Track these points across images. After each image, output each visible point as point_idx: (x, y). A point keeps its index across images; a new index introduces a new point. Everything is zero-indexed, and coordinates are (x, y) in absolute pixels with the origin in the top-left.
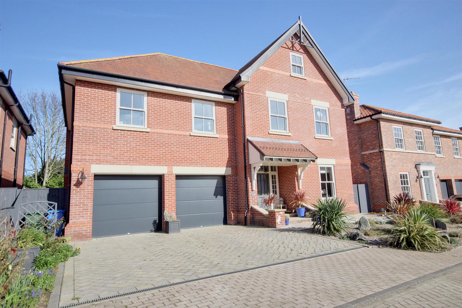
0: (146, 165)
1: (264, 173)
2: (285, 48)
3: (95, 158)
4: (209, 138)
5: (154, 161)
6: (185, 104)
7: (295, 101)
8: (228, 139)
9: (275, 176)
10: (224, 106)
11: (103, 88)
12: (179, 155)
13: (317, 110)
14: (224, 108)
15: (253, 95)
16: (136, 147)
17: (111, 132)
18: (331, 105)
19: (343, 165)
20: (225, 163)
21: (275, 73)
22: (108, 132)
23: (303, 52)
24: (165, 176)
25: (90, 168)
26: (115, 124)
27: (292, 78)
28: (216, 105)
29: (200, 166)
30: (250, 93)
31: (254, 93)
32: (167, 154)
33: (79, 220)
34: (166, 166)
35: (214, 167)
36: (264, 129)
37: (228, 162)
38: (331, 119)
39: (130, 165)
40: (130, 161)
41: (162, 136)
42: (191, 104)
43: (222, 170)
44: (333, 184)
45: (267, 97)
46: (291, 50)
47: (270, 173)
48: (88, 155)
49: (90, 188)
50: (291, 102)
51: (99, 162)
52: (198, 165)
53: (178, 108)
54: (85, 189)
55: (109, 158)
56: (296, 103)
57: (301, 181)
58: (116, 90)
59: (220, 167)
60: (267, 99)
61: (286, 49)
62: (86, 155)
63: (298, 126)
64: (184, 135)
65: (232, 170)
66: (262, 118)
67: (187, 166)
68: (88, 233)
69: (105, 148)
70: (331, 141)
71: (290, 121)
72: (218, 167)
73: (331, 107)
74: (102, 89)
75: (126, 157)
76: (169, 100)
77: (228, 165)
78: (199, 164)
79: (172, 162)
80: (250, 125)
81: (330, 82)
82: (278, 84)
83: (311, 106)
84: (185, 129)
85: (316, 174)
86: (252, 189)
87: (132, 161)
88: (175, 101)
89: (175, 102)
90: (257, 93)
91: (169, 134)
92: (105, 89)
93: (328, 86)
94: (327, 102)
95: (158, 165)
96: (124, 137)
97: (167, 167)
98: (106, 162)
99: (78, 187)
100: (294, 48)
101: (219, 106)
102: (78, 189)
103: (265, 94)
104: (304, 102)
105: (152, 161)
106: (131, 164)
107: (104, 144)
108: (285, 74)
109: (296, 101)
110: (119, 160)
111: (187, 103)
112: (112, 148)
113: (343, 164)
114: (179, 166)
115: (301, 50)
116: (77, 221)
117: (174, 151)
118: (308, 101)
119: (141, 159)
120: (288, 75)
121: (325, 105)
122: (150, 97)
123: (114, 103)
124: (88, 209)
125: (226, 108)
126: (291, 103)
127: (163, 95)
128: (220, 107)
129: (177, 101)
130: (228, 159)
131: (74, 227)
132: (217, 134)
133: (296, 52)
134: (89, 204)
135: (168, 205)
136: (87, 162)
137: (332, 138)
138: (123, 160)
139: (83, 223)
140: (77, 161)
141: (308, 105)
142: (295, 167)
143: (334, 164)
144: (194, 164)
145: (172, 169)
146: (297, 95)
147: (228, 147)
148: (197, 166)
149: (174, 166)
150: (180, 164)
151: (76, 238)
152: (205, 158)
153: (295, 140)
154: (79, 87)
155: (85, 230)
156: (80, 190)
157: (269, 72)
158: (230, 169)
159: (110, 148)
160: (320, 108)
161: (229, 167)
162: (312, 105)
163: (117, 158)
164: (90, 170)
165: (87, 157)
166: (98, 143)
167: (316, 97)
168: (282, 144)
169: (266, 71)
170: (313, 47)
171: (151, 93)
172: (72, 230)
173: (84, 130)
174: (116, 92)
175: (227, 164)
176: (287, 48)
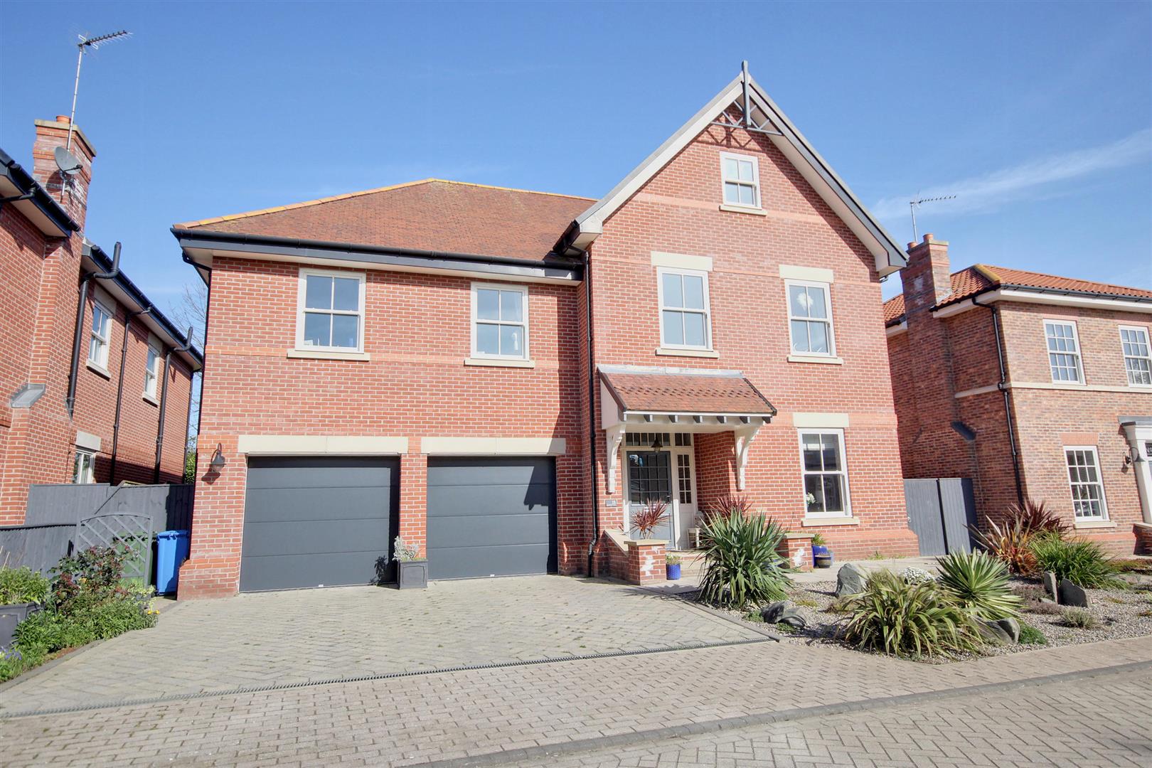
0: (359, 435)
1: (653, 449)
2: (708, 143)
3: (247, 420)
4: (512, 371)
5: (377, 426)
6: (455, 293)
7: (732, 271)
8: (559, 371)
9: (687, 457)
10: (550, 293)
11: (269, 270)
12: (437, 411)
13: (796, 290)
14: (550, 298)
15: (616, 263)
16: (337, 396)
17: (283, 364)
18: (839, 274)
19: (873, 429)
20: (549, 428)
21: (678, 207)
22: (278, 364)
23: (758, 147)
24: (402, 458)
25: (237, 442)
26: (293, 347)
27: (724, 214)
28: (530, 293)
29: (487, 436)
30: (608, 258)
31: (618, 259)
32: (408, 410)
33: (211, 554)
34: (405, 435)
35: (522, 436)
36: (643, 345)
37: (557, 424)
38: (838, 312)
39: (322, 435)
40: (322, 425)
41: (397, 368)
42: (469, 294)
43: (541, 445)
44: (843, 477)
45: (655, 267)
46: (722, 146)
47: (675, 451)
48: (234, 415)
49: (235, 485)
50: (722, 274)
51: (257, 429)
52: (483, 434)
53: (437, 303)
54: (225, 488)
55: (278, 421)
56: (734, 276)
57: (742, 471)
58: (298, 273)
59: (538, 436)
60: (655, 271)
61: (710, 146)
62: (228, 415)
63: (740, 332)
64: (451, 366)
65: (567, 444)
66: (638, 318)
67: (455, 436)
68: (226, 580)
69: (271, 398)
70: (838, 367)
71: (717, 322)
72: (534, 436)
73: (839, 281)
74: (267, 272)
75: (315, 416)
76: (416, 288)
77: (559, 432)
78: (485, 432)
79: (420, 427)
80: (607, 335)
81: (837, 217)
82: (685, 233)
83: (777, 282)
84: (452, 351)
85: (790, 451)
86: (607, 488)
87: (327, 425)
88: (429, 289)
89: (431, 291)
90: (627, 258)
91: (414, 364)
92: (274, 272)
93: (829, 227)
94: (826, 268)
95: (386, 435)
96: (311, 373)
97: (406, 438)
98: (271, 429)
99: (211, 484)
100: (732, 140)
101: (537, 293)
102: (211, 487)
103: (650, 260)
104: (756, 273)
105: (373, 426)
106: (326, 432)
107: (269, 389)
108: (706, 207)
109: (736, 271)
110: (299, 425)
111: (459, 291)
112: (284, 399)
113: (874, 426)
114: (437, 435)
115: (753, 145)
116: (207, 555)
117: (426, 402)
118: (769, 268)
119: (347, 422)
120: (712, 208)
121: (822, 277)
122: (372, 284)
123: (292, 301)
124: (230, 531)
125: (556, 299)
126: (720, 277)
127: (403, 277)
128: (540, 297)
129: (435, 289)
130: (559, 417)
131: (199, 567)
132: (533, 359)
133: (738, 150)
134: (233, 519)
135: (408, 525)
136: (231, 429)
137: (840, 361)
138: (309, 425)
139: (218, 562)
140: (209, 429)
141: (771, 279)
142: (731, 436)
143: (846, 425)
144: (473, 432)
145: (419, 443)
146: (739, 257)
147: (560, 390)
148: (479, 436)
149: (425, 435)
150: (440, 431)
151: (201, 591)
152: (499, 416)
153: (731, 368)
154: (219, 272)
155: (221, 576)
156: (214, 489)
157: (662, 204)
158: (564, 440)
159: (280, 399)
160: (808, 284)
161: (561, 436)
162: (783, 280)
163: (295, 421)
164: (236, 448)
165: (232, 420)
166: (255, 389)
167: (793, 259)
169: (652, 203)
170: (783, 135)
171: (375, 275)
172: (195, 574)
173: (227, 361)
174: (297, 276)
175: (556, 428)
176: (712, 144)
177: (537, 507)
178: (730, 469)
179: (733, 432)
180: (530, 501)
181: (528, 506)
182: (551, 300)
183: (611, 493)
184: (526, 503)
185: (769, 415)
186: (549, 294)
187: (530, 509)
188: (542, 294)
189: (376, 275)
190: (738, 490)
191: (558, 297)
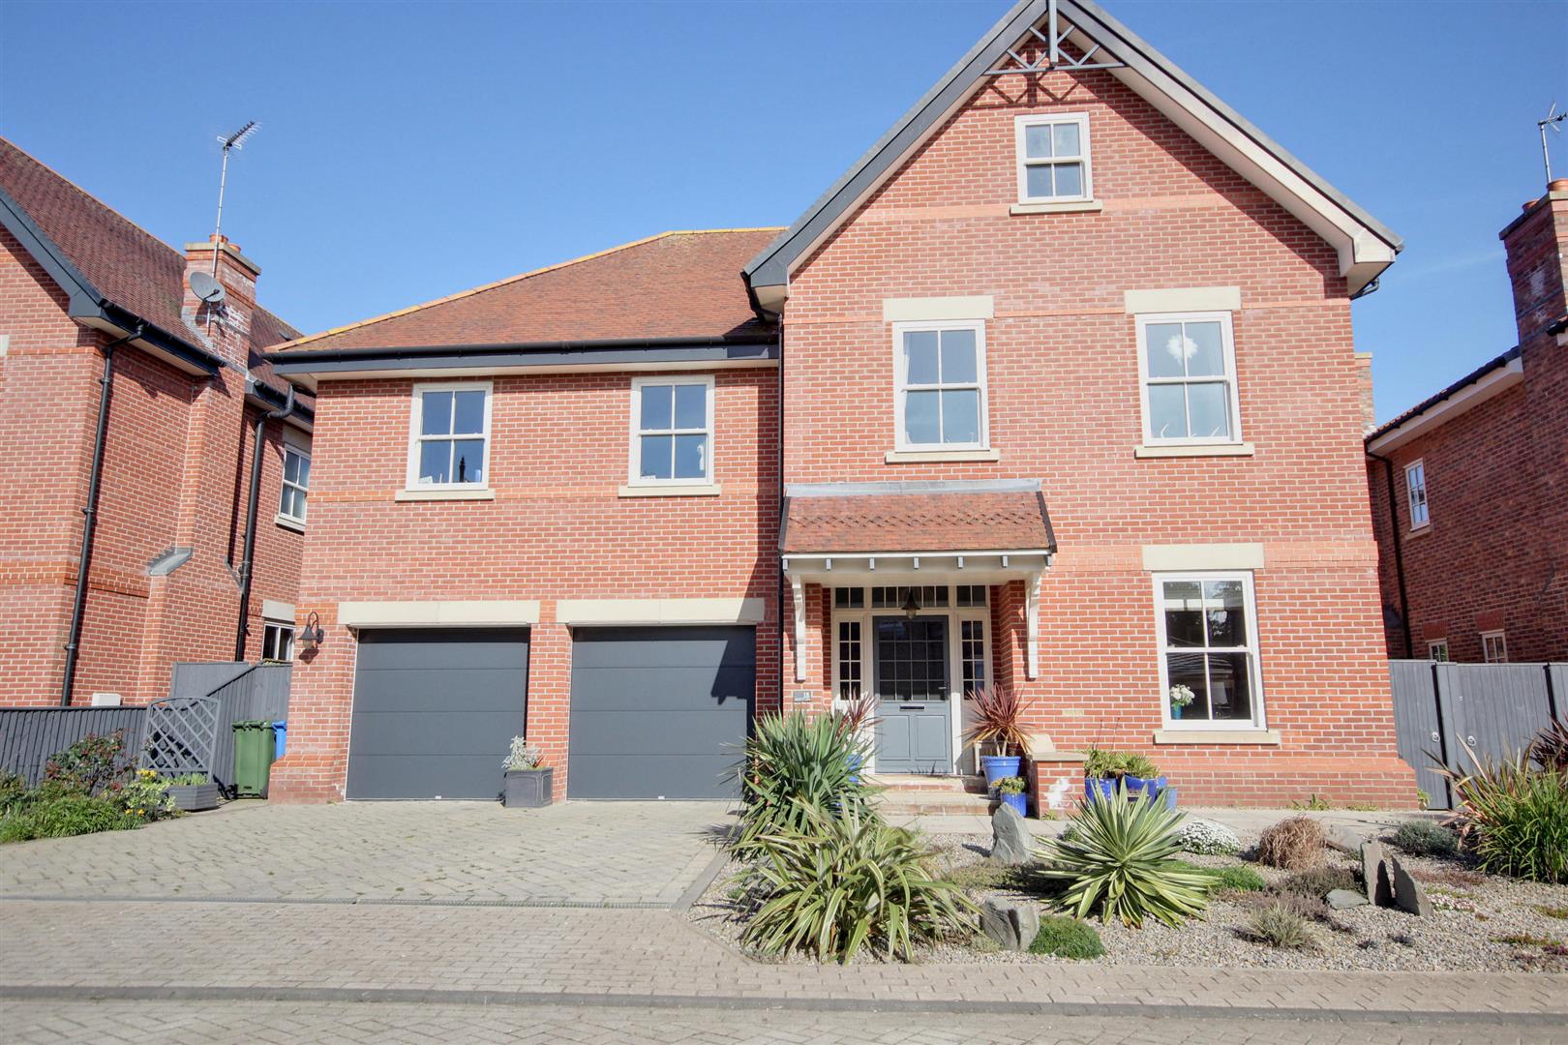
0: (478, 599)
1: (904, 613)
2: (992, 107)
3: (349, 583)
4: (687, 501)
5: (502, 587)
6: (608, 396)
7: (1028, 313)
8: (758, 497)
9: (978, 624)
10: (746, 381)
11: (377, 391)
12: (580, 563)
13: (1160, 334)
14: (747, 388)
15: (823, 325)
16: (452, 548)
17: (391, 510)
18: (1250, 293)
19: (1320, 569)
20: (740, 584)
21: (934, 221)
22: (385, 509)
23: (1089, 95)
24: (533, 630)
25: (336, 611)
26: (403, 487)
27: (1018, 220)
28: (718, 384)
29: (648, 597)
30: (810, 320)
31: (828, 319)
32: (541, 564)
33: (307, 749)
34: (537, 598)
35: (699, 596)
36: (865, 449)
37: (753, 578)
38: (1248, 361)
39: (434, 599)
40: (435, 587)
41: (528, 507)
42: (629, 395)
43: (728, 609)
44: (1251, 657)
45: (889, 324)
46: (1020, 106)
47: (956, 615)
48: (336, 577)
49: (334, 665)
50: (1010, 320)
51: (360, 594)
52: (643, 594)
53: (584, 413)
54: (323, 669)
55: (384, 583)
56: (1034, 321)
57: (1032, 647)
58: (411, 391)
59: (723, 596)
60: (889, 330)
61: (996, 112)
62: (329, 577)
63: (1043, 414)
64: (599, 499)
65: (766, 606)
66: (857, 407)
67: (603, 597)
68: (319, 783)
69: (376, 555)
70: (1244, 461)
71: (998, 400)
72: (717, 596)
73: (1250, 305)
74: (375, 393)
75: (425, 576)
76: (556, 395)
77: (755, 589)
78: (646, 591)
79: (556, 586)
80: (804, 438)
81: (1256, 189)
82: (945, 262)
83: (1117, 322)
84: (603, 478)
85: (1135, 613)
86: (795, 674)
87: (440, 587)
88: (573, 394)
89: (576, 397)
90: (843, 315)
91: (550, 500)
92: (385, 393)
93: (1236, 210)
94: (1225, 284)
95: (512, 599)
96: (423, 520)
97: (538, 602)
98: (375, 594)
99: (308, 663)
100: (1039, 93)
101: (728, 384)
102: (309, 666)
103: (881, 313)
104: (1078, 311)
105: (496, 587)
106: (438, 597)
107: (375, 543)
108: (982, 214)
109: (1041, 313)
110: (407, 588)
111: (614, 392)
112: (392, 554)
113: (1324, 564)
114: (579, 598)
115: (1082, 92)
116: (302, 751)
117: (565, 552)
118: (1105, 300)
119: (465, 582)
120: (999, 213)
121: (1219, 301)
122: (500, 395)
123: (403, 428)
124: (327, 721)
125: (756, 389)
126: (1008, 326)
127: (540, 382)
128: (731, 389)
129: (582, 393)
130: (756, 566)
131: (291, 765)
132: (718, 481)
133: (1049, 108)
134: (331, 707)
135: (538, 721)
136: (331, 595)
137: (1249, 448)
138: (419, 588)
139: (312, 760)
140: (309, 595)
141: (1106, 319)
143: (1258, 563)
144: (629, 591)
145: (554, 609)
146: (1045, 288)
147: (759, 525)
148: (637, 597)
149: (563, 598)
150: (582, 591)
151: (292, 794)
152: (666, 568)
153: (1022, 476)
154: (323, 400)
155: (313, 777)
156: (312, 669)
157: (905, 222)
158: (761, 601)
159: (387, 554)
160: (1183, 318)
161: (758, 595)
162: (1131, 316)
163: (403, 582)
164: (335, 618)
165: (333, 583)
166: (359, 544)
167: (1152, 277)
168: (978, 495)
169: (888, 223)
170: (1126, 65)
171: (504, 383)
172: (287, 773)
173: (330, 510)
174: (410, 395)
175: (751, 584)
176: (1000, 107)
177: (731, 701)
178: (1015, 643)
179: (1022, 582)
180: (720, 691)
181: (716, 699)
182: (748, 392)
183: (802, 681)
184: (714, 693)
185: (1045, 552)
186: (745, 383)
187: (720, 702)
188: (735, 383)
189: (506, 383)
190: (1028, 679)
191: (760, 386)
